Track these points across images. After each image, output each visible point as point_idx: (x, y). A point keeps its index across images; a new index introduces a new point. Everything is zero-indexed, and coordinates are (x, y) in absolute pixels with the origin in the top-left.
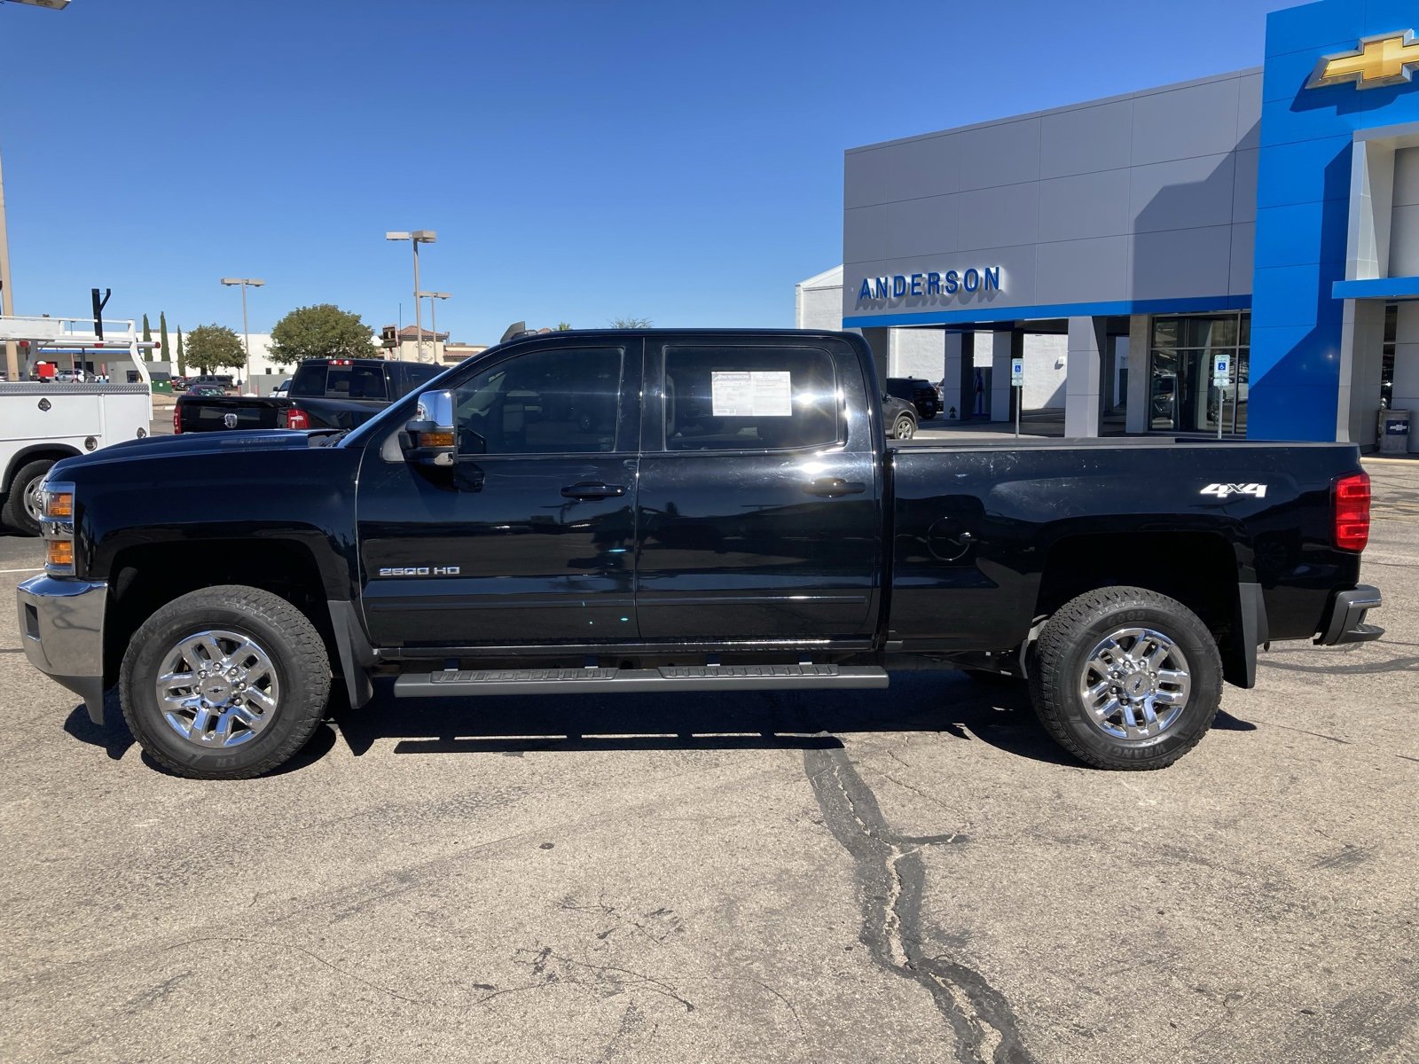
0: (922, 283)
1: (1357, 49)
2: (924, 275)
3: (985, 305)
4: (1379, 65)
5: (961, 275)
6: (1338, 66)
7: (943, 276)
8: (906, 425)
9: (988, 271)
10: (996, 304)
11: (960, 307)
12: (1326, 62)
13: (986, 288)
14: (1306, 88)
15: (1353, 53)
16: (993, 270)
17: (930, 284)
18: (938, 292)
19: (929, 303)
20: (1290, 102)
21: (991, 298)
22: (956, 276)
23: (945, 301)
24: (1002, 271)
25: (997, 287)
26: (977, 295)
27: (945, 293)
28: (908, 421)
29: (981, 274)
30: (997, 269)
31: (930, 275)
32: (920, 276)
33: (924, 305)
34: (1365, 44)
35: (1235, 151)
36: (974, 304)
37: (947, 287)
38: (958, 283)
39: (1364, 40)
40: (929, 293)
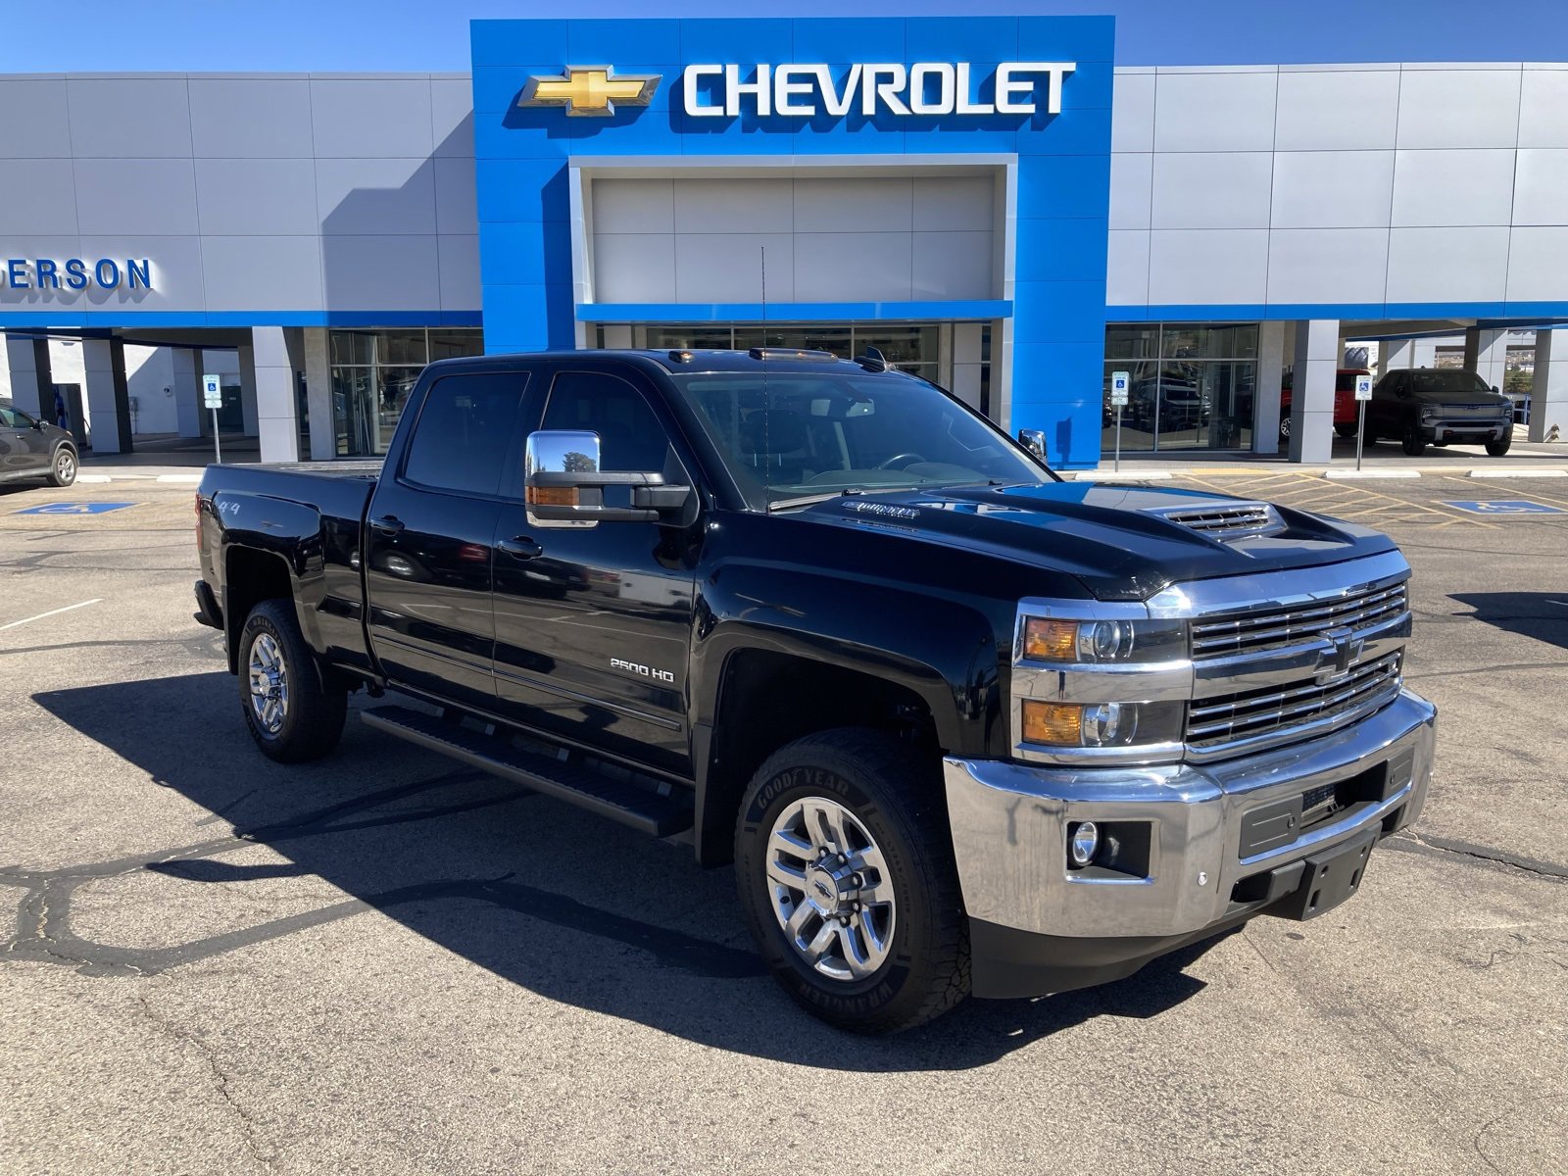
0: (27, 272)
1: (563, 74)
2: (28, 262)
3: (130, 306)
4: (586, 95)
5: (90, 267)
6: (548, 89)
7: (61, 265)
8: (67, 460)
9: (131, 265)
10: (145, 306)
11: (92, 307)
12: (537, 83)
13: (132, 286)
14: (519, 105)
15: (560, 78)
16: (140, 264)
17: (41, 274)
18: (55, 285)
19: (41, 299)
20: (502, 117)
21: (138, 299)
22: (83, 266)
23: (67, 299)
24: (151, 264)
25: (147, 285)
26: (116, 293)
27: (66, 287)
28: (68, 454)
29: (122, 267)
30: (146, 262)
31: (39, 263)
32: (24, 262)
33: (32, 300)
34: (572, 72)
35: (433, 158)
36: (113, 304)
37: (69, 281)
38: (87, 275)
39: (571, 68)
40: (41, 285)
